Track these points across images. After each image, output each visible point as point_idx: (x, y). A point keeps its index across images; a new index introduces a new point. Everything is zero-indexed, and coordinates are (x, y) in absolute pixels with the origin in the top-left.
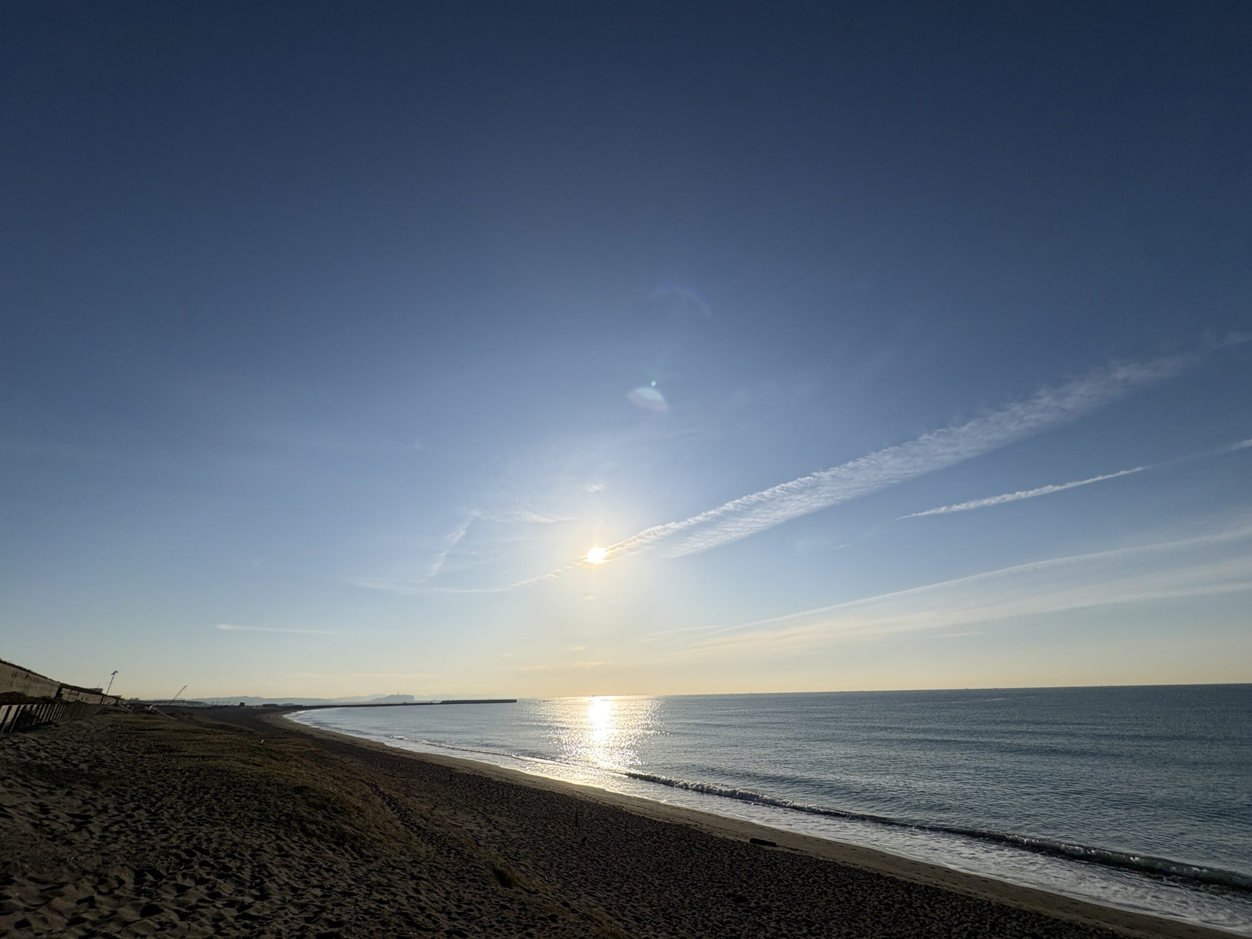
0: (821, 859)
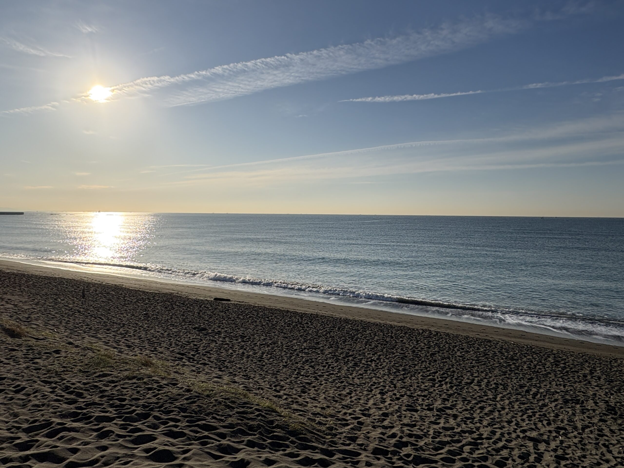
0: (257, 305)
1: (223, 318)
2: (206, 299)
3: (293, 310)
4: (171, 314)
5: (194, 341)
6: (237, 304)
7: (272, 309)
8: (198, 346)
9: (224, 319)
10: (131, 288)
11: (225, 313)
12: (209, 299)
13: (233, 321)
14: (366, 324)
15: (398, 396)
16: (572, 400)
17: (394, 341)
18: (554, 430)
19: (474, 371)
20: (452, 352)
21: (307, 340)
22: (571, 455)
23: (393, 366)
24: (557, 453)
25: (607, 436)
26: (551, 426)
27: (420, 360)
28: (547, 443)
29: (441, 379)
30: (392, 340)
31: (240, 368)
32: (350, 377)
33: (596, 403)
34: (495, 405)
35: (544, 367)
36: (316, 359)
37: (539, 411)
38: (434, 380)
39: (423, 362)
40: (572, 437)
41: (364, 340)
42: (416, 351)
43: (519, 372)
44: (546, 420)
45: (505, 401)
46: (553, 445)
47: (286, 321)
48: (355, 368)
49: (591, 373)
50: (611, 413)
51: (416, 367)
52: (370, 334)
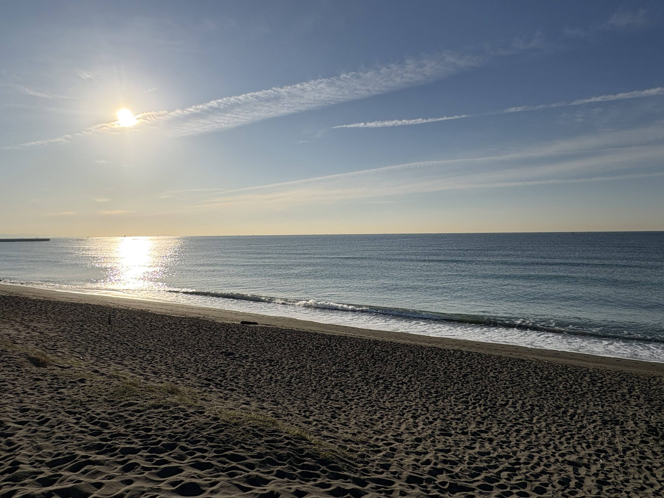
0: (284, 328)
1: (250, 342)
2: (233, 322)
3: (321, 333)
4: (197, 339)
5: (221, 366)
6: (264, 327)
7: (300, 332)
8: (226, 371)
9: (252, 343)
10: (157, 313)
11: (253, 336)
12: (236, 323)
13: (260, 344)
14: (396, 346)
15: (431, 420)
16: (611, 421)
17: (425, 363)
18: (594, 453)
19: (509, 392)
20: (485, 373)
21: (336, 363)
22: (613, 479)
23: (424, 388)
24: (599, 477)
25: (650, 459)
26: (590, 449)
27: (452, 382)
28: (588, 466)
29: (474, 401)
30: (422, 361)
31: (268, 394)
32: (381, 400)
33: (636, 424)
34: (532, 427)
35: (580, 386)
36: (346, 382)
37: (578, 433)
38: (468, 402)
39: (455, 383)
40: (613, 460)
41: (394, 362)
42: (448, 373)
43: (555, 393)
44: (586, 443)
45: (541, 423)
46: (594, 469)
47: (315, 343)
48: (386, 391)
49: (630, 392)
50: (653, 435)
51: (449, 389)
52: (400, 355)
